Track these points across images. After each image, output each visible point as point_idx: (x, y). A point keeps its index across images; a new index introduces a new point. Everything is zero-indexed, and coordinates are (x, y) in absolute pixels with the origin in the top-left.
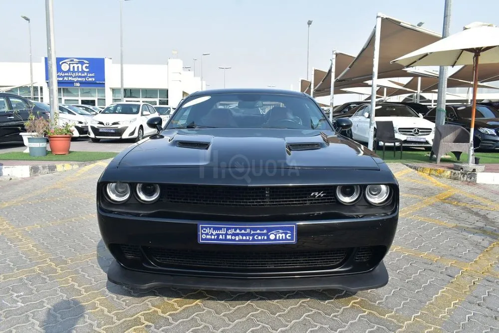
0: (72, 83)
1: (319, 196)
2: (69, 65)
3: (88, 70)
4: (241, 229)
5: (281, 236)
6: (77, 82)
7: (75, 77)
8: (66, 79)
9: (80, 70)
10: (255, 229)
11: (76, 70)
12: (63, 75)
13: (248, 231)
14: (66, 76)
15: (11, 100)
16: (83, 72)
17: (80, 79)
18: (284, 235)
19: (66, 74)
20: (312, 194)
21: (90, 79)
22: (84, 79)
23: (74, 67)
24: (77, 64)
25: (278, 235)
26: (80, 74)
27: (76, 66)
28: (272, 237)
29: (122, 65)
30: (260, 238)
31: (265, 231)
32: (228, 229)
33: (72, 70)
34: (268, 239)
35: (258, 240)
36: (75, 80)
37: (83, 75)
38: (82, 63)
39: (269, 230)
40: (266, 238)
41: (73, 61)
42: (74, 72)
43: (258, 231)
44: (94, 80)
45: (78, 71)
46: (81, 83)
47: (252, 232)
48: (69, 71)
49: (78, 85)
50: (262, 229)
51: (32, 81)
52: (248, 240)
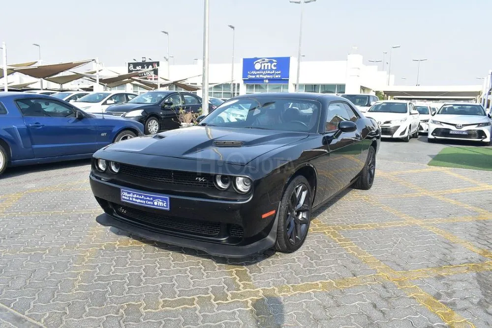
0: (262, 80)
1: (202, 181)
2: (261, 64)
3: (275, 68)
4: (139, 195)
5: (161, 204)
6: (266, 79)
7: (265, 75)
8: (258, 76)
9: (269, 68)
10: (146, 197)
11: (266, 68)
12: (256, 73)
13: (143, 197)
14: (258, 74)
15: (185, 96)
16: (272, 70)
17: (268, 76)
18: (162, 203)
19: (258, 72)
20: (197, 179)
21: (277, 76)
22: (272, 76)
23: (264, 66)
24: (267, 63)
25: (159, 203)
26: (269, 72)
27: (266, 64)
28: (156, 203)
29: (299, 62)
30: (149, 203)
31: (151, 199)
32: (134, 194)
33: (263, 68)
34: (153, 205)
35: (148, 204)
36: (265, 77)
37: (271, 73)
38: (271, 62)
39: (154, 198)
40: (152, 203)
41: (264, 60)
42: (264, 70)
43: (148, 198)
44: (280, 76)
45: (268, 70)
46: (269, 80)
47: (145, 198)
48: (260, 69)
49: (267, 81)
50: (150, 197)
51: (232, 78)
52: (143, 203)
